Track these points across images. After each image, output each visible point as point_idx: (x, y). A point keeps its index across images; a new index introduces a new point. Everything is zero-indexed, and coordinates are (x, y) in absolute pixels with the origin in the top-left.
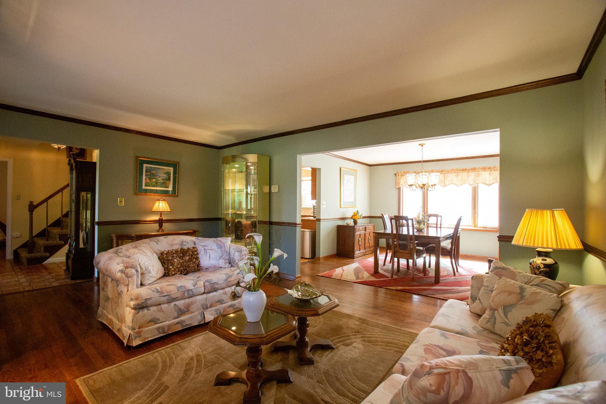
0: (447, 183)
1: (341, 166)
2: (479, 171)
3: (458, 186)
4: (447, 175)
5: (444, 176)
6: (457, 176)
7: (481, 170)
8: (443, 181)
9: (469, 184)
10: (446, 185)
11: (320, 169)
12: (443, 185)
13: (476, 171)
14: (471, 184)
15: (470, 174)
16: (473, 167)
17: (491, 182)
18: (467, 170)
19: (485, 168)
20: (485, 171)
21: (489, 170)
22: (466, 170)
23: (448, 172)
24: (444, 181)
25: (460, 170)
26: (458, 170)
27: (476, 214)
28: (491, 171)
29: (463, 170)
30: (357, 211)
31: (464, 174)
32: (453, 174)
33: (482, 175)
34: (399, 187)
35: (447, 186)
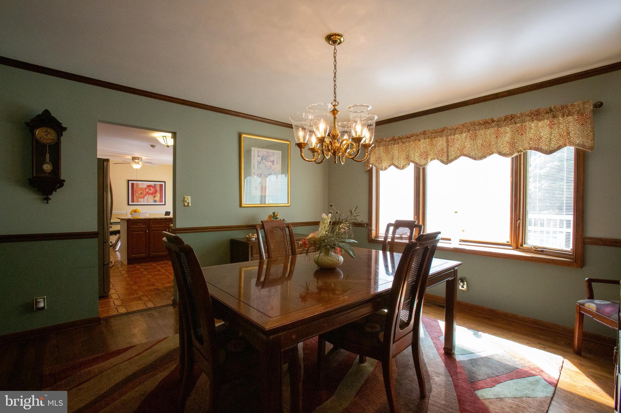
0: (452, 154)
1: (242, 130)
2: (523, 121)
3: (475, 159)
4: (453, 137)
5: (447, 141)
6: (474, 138)
7: (529, 118)
8: (445, 150)
9: (500, 153)
10: (450, 158)
11: (176, 132)
12: (445, 159)
13: (516, 123)
14: (505, 152)
15: (502, 130)
16: (509, 113)
17: (553, 145)
18: (495, 123)
19: (538, 111)
20: (540, 120)
21: (550, 115)
22: (493, 121)
23: (455, 131)
24: (448, 151)
25: (480, 124)
26: (474, 124)
27: (521, 221)
28: (554, 117)
29: (486, 124)
30: (274, 213)
31: (488, 132)
32: (464, 135)
33: (530, 128)
34: (369, 169)
35: (452, 160)
